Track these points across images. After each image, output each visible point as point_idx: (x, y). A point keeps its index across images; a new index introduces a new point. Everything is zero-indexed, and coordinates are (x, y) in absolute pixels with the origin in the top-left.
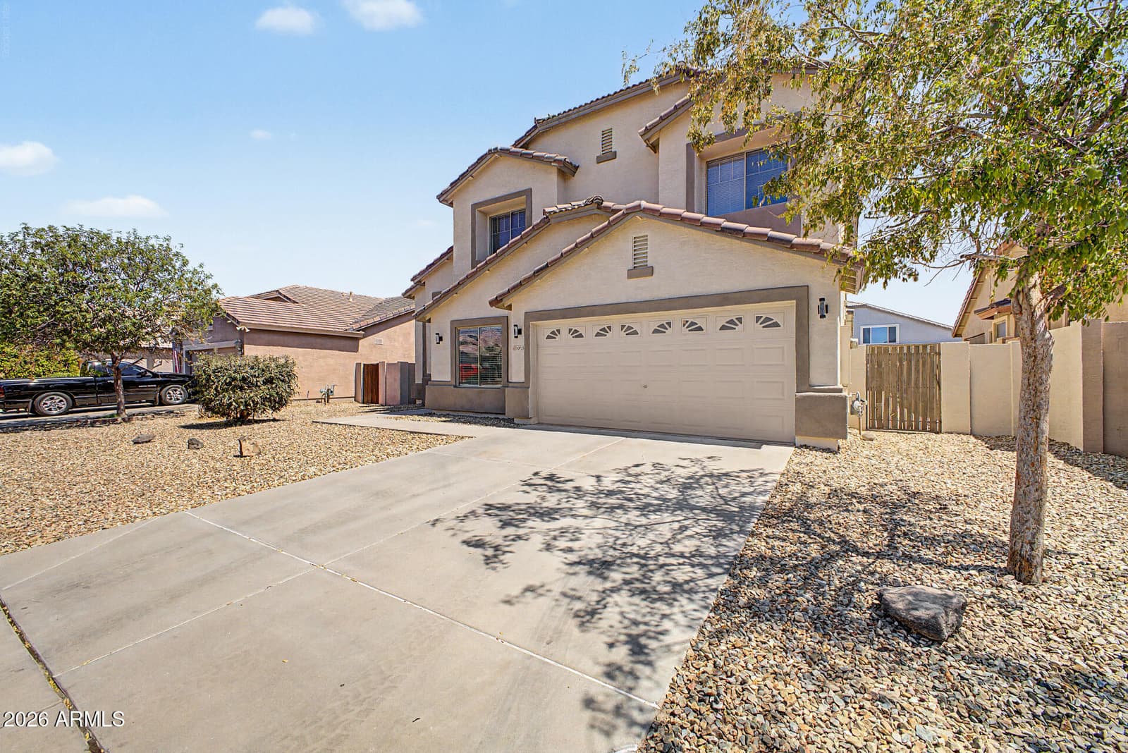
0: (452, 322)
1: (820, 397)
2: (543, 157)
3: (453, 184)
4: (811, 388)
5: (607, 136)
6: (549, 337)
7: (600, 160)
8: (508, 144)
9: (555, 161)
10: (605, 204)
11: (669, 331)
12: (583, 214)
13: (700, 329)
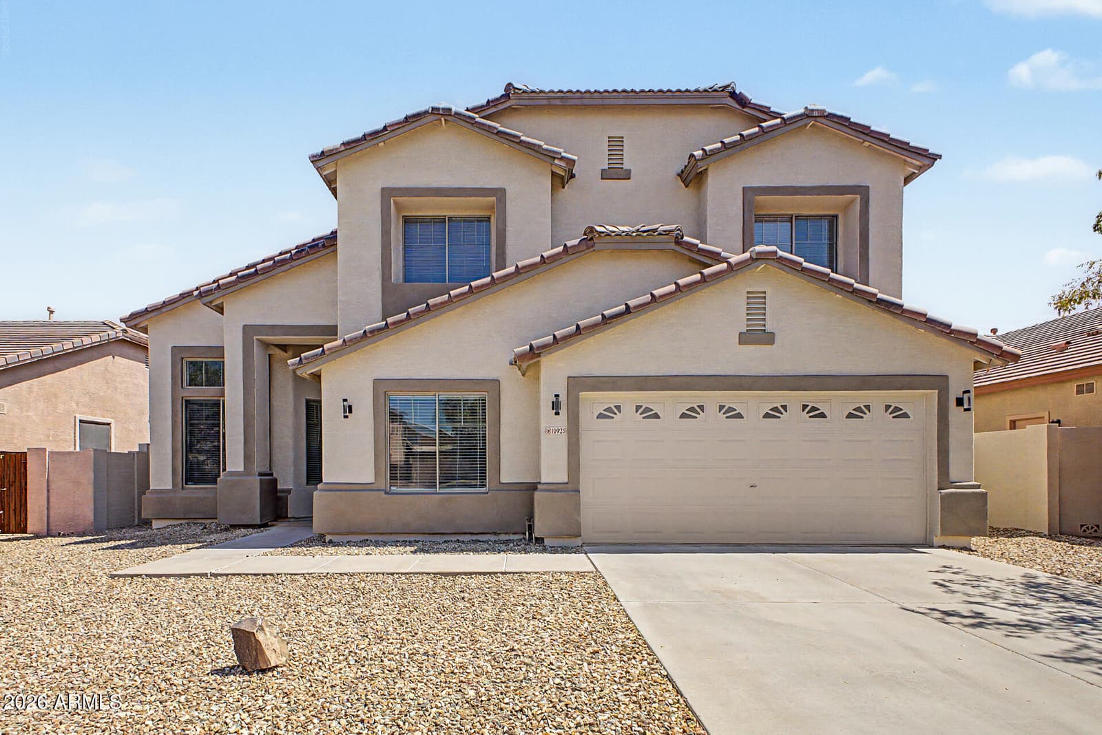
0: (377, 382)
1: (963, 493)
2: (540, 146)
3: (350, 145)
4: (951, 484)
5: (616, 144)
6: (600, 416)
7: (605, 175)
8: (459, 107)
9: (562, 158)
10: (686, 238)
11: (785, 416)
12: (652, 246)
13: (822, 415)
